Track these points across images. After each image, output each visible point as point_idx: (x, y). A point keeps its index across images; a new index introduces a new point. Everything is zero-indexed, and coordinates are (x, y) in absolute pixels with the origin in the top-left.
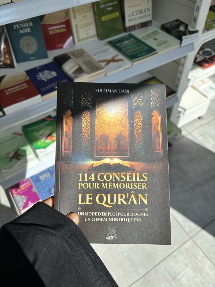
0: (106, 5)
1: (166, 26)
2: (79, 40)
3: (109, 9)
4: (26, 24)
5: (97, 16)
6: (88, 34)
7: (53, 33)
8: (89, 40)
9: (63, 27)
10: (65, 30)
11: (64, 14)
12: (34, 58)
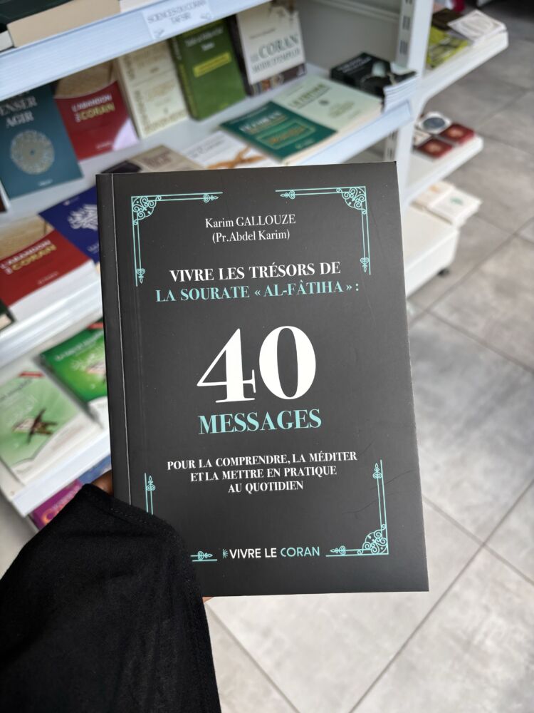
0: (200, 39)
1: (341, 71)
2: (148, 128)
3: (207, 47)
4: (20, 104)
5: (182, 67)
6: (166, 111)
7: (85, 118)
8: (170, 125)
9: (106, 100)
10: (111, 107)
11: (106, 71)
12: (49, 182)
